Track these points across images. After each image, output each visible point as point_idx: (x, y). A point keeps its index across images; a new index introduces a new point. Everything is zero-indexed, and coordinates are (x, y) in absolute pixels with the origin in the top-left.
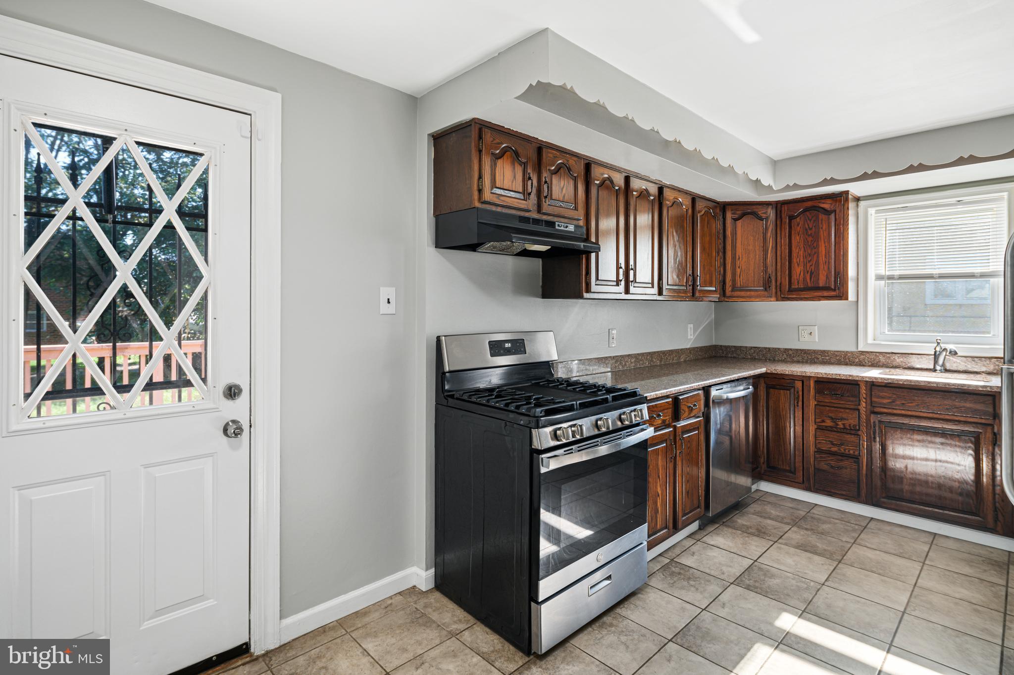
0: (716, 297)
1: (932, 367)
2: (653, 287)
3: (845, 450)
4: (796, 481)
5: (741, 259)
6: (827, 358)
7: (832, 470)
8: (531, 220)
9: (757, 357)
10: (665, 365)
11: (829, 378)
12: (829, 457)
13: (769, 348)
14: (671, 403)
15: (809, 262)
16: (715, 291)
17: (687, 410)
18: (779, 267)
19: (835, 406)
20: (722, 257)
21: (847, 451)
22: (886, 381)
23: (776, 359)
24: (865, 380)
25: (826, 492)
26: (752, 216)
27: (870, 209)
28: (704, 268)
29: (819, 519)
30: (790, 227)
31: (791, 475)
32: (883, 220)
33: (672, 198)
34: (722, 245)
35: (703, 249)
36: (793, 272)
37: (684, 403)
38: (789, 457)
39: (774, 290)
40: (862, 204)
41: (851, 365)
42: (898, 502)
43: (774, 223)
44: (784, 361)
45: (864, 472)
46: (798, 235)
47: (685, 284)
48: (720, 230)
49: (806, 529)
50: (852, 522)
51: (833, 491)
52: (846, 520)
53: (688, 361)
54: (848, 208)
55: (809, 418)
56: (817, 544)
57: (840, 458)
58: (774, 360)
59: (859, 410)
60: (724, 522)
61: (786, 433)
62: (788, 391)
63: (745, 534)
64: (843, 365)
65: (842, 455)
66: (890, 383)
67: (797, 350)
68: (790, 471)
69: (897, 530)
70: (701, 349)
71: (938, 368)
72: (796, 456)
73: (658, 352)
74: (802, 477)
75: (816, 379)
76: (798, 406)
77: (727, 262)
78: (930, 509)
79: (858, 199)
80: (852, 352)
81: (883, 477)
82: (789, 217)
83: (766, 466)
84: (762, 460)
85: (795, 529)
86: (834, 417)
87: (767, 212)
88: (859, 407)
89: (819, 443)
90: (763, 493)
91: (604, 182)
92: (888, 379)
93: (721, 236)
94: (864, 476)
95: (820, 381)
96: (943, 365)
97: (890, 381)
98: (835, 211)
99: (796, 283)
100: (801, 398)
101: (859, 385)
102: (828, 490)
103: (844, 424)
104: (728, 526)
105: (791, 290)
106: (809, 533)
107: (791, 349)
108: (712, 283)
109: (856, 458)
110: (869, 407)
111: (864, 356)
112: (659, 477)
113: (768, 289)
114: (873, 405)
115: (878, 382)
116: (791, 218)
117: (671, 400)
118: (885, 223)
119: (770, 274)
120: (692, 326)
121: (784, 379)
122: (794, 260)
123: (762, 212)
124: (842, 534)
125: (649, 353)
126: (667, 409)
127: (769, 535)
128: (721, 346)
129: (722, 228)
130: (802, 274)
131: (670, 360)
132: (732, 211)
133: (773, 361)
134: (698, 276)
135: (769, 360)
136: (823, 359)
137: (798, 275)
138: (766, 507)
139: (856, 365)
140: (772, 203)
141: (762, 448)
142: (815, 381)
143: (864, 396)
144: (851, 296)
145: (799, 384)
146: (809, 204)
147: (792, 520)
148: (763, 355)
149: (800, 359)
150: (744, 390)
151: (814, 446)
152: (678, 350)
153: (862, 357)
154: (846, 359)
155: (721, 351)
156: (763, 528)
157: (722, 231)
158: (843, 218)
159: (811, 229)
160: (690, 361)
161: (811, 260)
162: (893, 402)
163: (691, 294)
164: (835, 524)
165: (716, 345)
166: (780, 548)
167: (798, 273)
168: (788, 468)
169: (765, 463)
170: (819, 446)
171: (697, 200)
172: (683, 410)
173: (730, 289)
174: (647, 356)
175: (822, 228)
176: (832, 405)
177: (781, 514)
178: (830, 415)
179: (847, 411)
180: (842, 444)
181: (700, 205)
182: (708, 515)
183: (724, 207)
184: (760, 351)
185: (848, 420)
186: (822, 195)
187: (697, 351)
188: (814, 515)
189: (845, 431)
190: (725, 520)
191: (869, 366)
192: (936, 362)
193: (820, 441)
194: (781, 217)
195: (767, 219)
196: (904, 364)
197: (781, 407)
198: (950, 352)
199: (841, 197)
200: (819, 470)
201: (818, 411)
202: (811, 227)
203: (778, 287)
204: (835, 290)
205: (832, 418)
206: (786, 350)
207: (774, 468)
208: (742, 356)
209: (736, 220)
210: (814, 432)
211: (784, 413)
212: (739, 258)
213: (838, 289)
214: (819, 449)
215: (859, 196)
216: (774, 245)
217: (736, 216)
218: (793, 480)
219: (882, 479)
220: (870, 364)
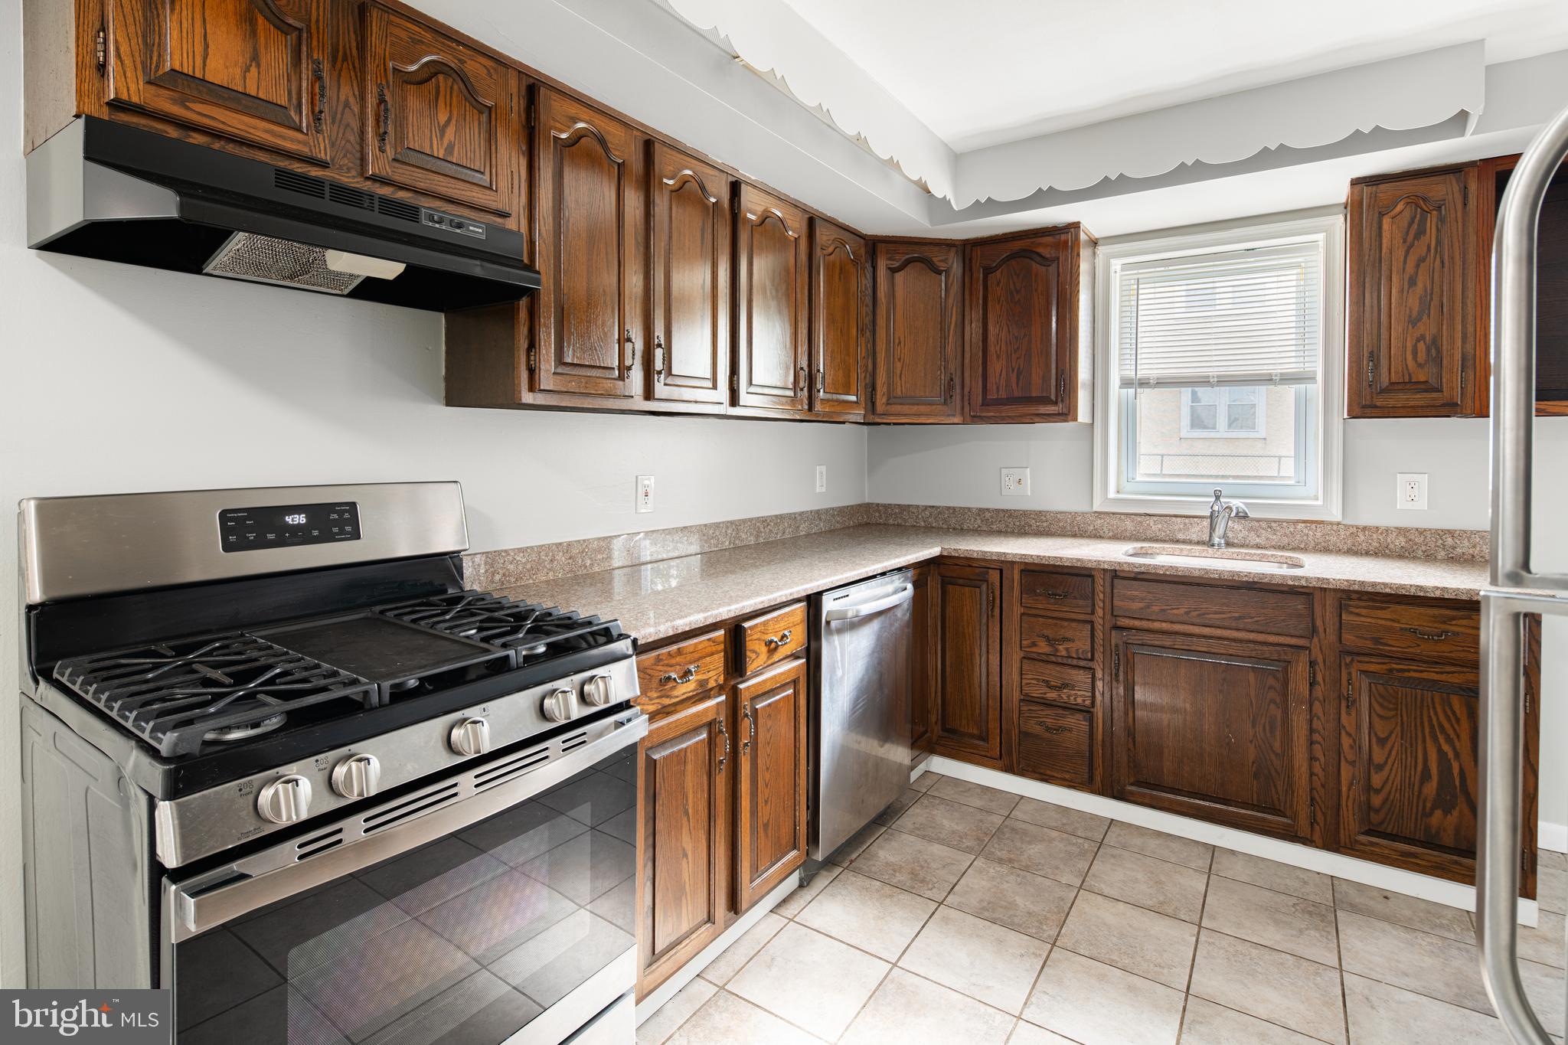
0: (858, 414)
1: (1206, 537)
2: (715, 387)
3: (1068, 697)
4: (989, 755)
5: (902, 345)
6: (1045, 524)
7: (1047, 735)
8: (327, 190)
9: (934, 525)
10: (765, 544)
11: (1043, 565)
12: (1042, 710)
13: (954, 509)
14: (722, 639)
15: (1015, 351)
16: (856, 402)
17: (764, 649)
18: (967, 361)
19: (1054, 615)
20: (871, 339)
21: (1072, 698)
22: (1136, 570)
23: (965, 527)
24: (1102, 567)
25: (1037, 775)
26: (922, 265)
27: (1113, 261)
28: (833, 358)
29: (1025, 833)
30: (986, 288)
31: (982, 743)
32: (1133, 282)
33: (760, 209)
34: (870, 317)
35: (831, 321)
36: (990, 371)
37: (755, 637)
38: (977, 711)
39: (958, 402)
40: (1101, 250)
41: (1082, 536)
42: (1154, 793)
43: (960, 280)
44: (977, 532)
45: (1100, 737)
46: (999, 301)
47: (791, 386)
48: (866, 289)
49: (1000, 861)
50: (1079, 834)
51: (1048, 772)
52: (1069, 829)
53: (815, 533)
54: (1078, 255)
55: (1011, 638)
56: (1017, 898)
57: (1061, 712)
58: (962, 529)
59: (1092, 623)
60: (852, 862)
61: (973, 666)
62: (977, 589)
63: (887, 888)
64: (1068, 536)
65: (1065, 705)
66: (1143, 573)
67: (998, 511)
68: (981, 738)
69: (1153, 843)
70: (841, 511)
71: (1216, 540)
72: (990, 710)
73: (751, 520)
74: (998, 749)
75: (1023, 567)
76: (993, 616)
77: (878, 349)
78: (1207, 804)
79: (1094, 243)
80: (1083, 513)
81: (1131, 746)
82: (984, 269)
83: (940, 728)
84: (933, 718)
85: (980, 863)
86: (1051, 636)
87: (947, 259)
88: (1093, 618)
89: (1027, 684)
90: (935, 778)
91: (580, 138)
92: (1141, 565)
93: (869, 300)
94: (1100, 743)
95: (1029, 571)
96: (1225, 536)
97: (1142, 569)
98: (1058, 258)
99: (995, 391)
100: (998, 601)
101: (1091, 576)
102: (1042, 771)
103: (1067, 649)
104: (857, 871)
105: (986, 403)
106: (1004, 869)
107: (988, 509)
108: (849, 387)
109: (1087, 712)
110: (1108, 617)
111: (1102, 521)
112: (686, 813)
113: (949, 401)
114: (1115, 613)
115: (1123, 571)
116: (988, 271)
117: (722, 632)
118: (1136, 287)
119: (951, 374)
120: (824, 468)
121: (970, 566)
122: (992, 349)
123: (941, 258)
124: (1061, 866)
125: (731, 522)
126: (712, 654)
127: (930, 886)
128: (878, 505)
129: (871, 285)
130: (1004, 372)
131: (777, 534)
132: (887, 253)
133: (961, 531)
134: (819, 371)
135: (954, 529)
136: (1038, 526)
137: (997, 375)
138: (935, 812)
139: (1089, 537)
140: (957, 243)
141: (933, 695)
142: (1022, 571)
143: (1101, 596)
144: (1083, 414)
145: (994, 577)
146: (1017, 245)
147: (978, 839)
148: (945, 521)
149: (1002, 526)
150: (895, 592)
151: (1019, 689)
152: (795, 514)
153: (1099, 522)
154: (1074, 527)
155: (877, 514)
156: (922, 867)
157: (870, 290)
158: (1071, 272)
159: (1018, 292)
160: (820, 534)
161: (1018, 348)
162: (1148, 607)
163: (806, 407)
164: (1051, 840)
165: (868, 504)
166: (946, 920)
167: (998, 370)
168: (976, 732)
169: (940, 723)
170: (1026, 689)
171: (818, 223)
172: (754, 651)
173: (884, 400)
174: (727, 527)
175: (1036, 290)
176: (1049, 614)
177: (960, 828)
178: (1046, 632)
179: (1074, 625)
180: (1065, 686)
181: (823, 235)
182: (814, 858)
183: (874, 246)
184: (940, 513)
185: (1073, 641)
186: (1037, 229)
187: (833, 515)
188: (1017, 823)
189: (1070, 661)
190: (854, 856)
191: (1110, 538)
192: (1212, 529)
193: (1029, 681)
194: (971, 270)
195: (947, 272)
196: (1163, 534)
197: (965, 618)
198: (1237, 515)
199: (1067, 233)
200: (1027, 734)
201: (1026, 625)
202: (1018, 288)
203: (966, 398)
204: (1056, 403)
205: (1048, 639)
206: (981, 511)
207: (952, 731)
208: (911, 522)
209: (894, 271)
210: (1019, 665)
211: (970, 630)
212: (900, 343)
213: (1062, 401)
214: (1027, 695)
215: (1097, 237)
216: (960, 320)
217: (896, 264)
218: (984, 753)
219: (1129, 749)
220: (1111, 534)
